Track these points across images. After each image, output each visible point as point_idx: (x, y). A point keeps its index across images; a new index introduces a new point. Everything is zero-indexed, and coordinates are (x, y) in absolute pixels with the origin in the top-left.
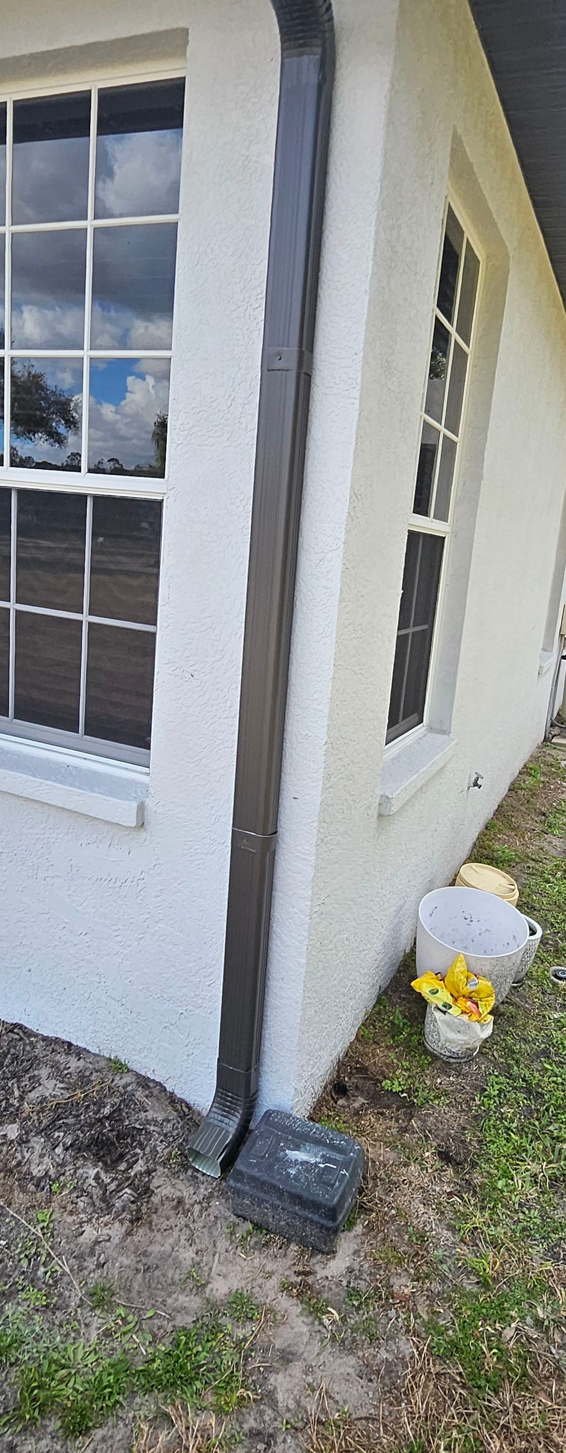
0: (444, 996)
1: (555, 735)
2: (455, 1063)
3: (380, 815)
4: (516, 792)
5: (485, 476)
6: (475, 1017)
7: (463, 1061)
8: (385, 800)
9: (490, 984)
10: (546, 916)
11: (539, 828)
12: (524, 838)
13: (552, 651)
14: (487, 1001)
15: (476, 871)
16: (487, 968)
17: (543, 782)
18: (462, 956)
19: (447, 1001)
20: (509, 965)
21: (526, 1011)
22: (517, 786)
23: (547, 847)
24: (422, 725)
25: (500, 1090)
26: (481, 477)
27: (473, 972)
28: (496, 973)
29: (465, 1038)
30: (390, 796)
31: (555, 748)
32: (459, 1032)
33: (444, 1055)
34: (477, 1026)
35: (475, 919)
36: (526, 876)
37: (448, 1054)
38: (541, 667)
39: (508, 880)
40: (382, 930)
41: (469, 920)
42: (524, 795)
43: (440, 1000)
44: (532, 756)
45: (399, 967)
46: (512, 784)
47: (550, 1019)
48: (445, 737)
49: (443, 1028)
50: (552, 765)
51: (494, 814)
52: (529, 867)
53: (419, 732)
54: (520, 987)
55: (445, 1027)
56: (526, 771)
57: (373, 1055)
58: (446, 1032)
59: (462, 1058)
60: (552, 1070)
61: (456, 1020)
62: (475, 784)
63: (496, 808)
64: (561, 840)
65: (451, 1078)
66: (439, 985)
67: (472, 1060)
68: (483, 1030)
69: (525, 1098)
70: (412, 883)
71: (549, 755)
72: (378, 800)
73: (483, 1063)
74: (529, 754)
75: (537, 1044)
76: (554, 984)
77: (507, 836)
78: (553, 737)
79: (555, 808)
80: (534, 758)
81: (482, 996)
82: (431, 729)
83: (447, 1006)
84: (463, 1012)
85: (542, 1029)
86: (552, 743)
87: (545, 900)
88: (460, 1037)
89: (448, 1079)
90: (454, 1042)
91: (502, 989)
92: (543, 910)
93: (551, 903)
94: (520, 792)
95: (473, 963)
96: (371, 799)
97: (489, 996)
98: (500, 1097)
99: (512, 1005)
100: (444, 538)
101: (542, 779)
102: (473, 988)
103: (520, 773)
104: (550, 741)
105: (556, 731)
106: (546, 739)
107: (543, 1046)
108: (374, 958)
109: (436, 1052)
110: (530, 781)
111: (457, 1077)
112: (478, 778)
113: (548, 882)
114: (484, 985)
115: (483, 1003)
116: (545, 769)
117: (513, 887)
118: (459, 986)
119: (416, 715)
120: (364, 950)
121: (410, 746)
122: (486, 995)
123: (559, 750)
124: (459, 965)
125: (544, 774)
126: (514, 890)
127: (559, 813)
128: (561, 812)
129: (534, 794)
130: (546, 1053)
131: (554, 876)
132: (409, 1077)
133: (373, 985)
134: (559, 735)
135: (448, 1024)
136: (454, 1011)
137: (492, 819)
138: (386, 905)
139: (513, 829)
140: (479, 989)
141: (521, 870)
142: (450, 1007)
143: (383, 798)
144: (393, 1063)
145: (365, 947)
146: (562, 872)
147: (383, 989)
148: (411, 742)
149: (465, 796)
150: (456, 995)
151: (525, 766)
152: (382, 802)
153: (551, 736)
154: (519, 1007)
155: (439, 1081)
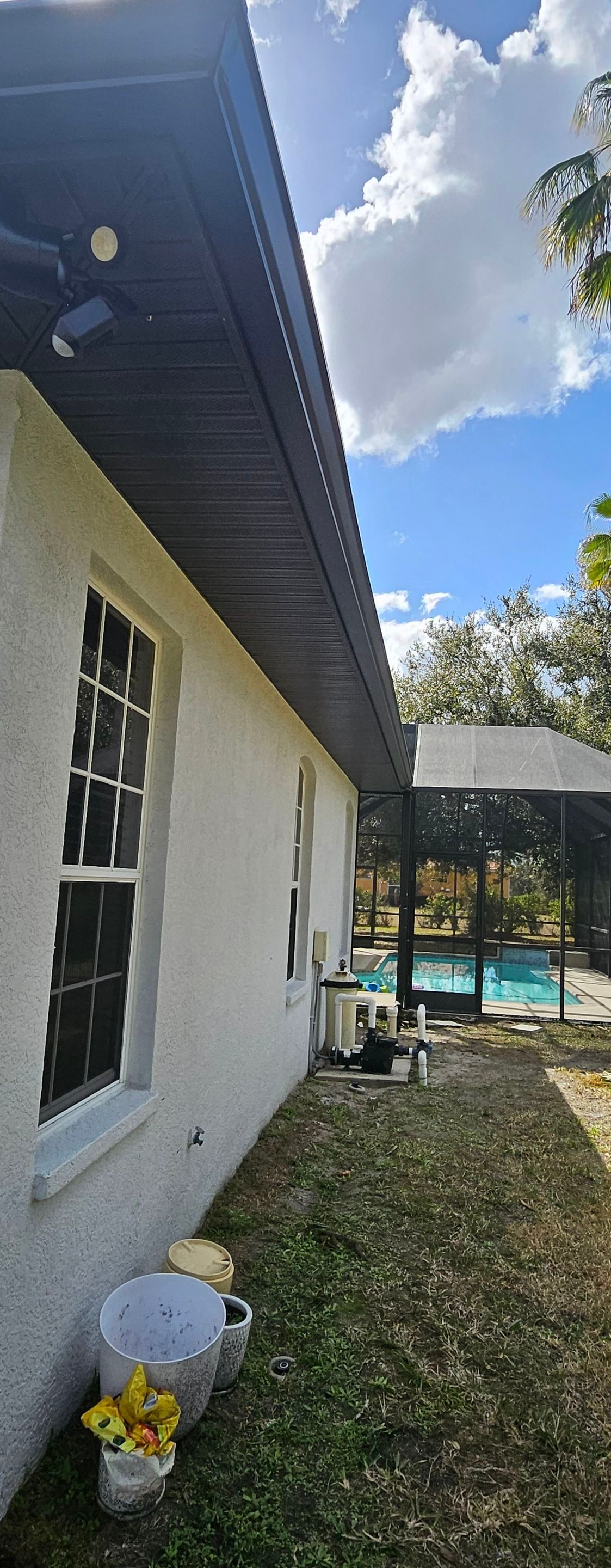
0: (117, 1426)
1: (319, 1069)
2: (132, 1521)
3: (35, 1201)
4: (266, 1141)
5: (173, 824)
6: (151, 1449)
7: (141, 1515)
8: (40, 1181)
9: (172, 1398)
10: (277, 1292)
11: (285, 1180)
12: (266, 1196)
13: (305, 979)
14: (169, 1423)
15: (188, 1249)
16: (173, 1376)
17: (298, 1125)
18: (141, 1367)
19: (119, 1433)
20: (200, 1367)
21: (234, 1424)
22: (267, 1133)
23: (290, 1201)
24: (118, 1081)
25: (181, 1549)
26: (168, 825)
27: (154, 1385)
28: (184, 1381)
29: (140, 1482)
30: (46, 1176)
31: (317, 1083)
32: (133, 1474)
33: (118, 1513)
34: (155, 1461)
35: (175, 1313)
36: (261, 1245)
37: (123, 1509)
38: (288, 999)
39: (225, 1254)
40: (50, 1349)
41: (168, 1314)
42: (274, 1143)
43: (110, 1432)
44: (290, 1095)
45: (86, 1395)
46: (263, 1131)
47: (261, 1430)
48: (143, 1092)
49: (113, 1472)
50: (310, 1104)
51: (238, 1171)
52: (266, 1232)
53: (114, 1090)
54: (230, 1393)
55: (116, 1471)
56: (281, 1113)
57: (25, 1536)
58: (118, 1477)
59: (140, 1512)
60: (251, 1502)
61: (128, 1458)
62: (196, 1140)
63: (241, 1161)
64: (310, 1192)
65: (124, 1546)
66: (113, 1413)
67: (154, 1511)
68: (162, 1465)
69: (212, 1552)
70: (103, 1278)
71: (310, 1091)
72: (30, 1182)
73: (167, 1513)
74: (287, 1094)
75: (241, 1469)
76: (274, 1381)
77: (247, 1196)
78: (317, 1071)
79: (307, 1154)
80: (292, 1098)
81: (162, 1416)
82: (130, 1085)
83: (119, 1440)
84: (139, 1445)
85: (248, 1446)
86: (315, 1078)
87: (278, 1272)
88: (136, 1481)
89: (119, 1548)
90: (127, 1492)
91: (197, 1403)
92: (276, 1284)
93: (285, 1273)
94: (271, 1140)
95: (155, 1371)
96: (18, 1183)
97: (172, 1415)
98: (181, 1559)
99: (217, 1420)
100: (135, 884)
101: (298, 1121)
102: (152, 1407)
103: (274, 1117)
104: (313, 1076)
105: (320, 1063)
106: (310, 1074)
107: (247, 1470)
108: (39, 1391)
109: (109, 1511)
110: (282, 1124)
111: (131, 1542)
112: (198, 1134)
113: (285, 1247)
114: (166, 1400)
115: (164, 1426)
116: (302, 1109)
117: (227, 1263)
118: (133, 1408)
119: (110, 1070)
120: (17, 1383)
121: (97, 1109)
122: (167, 1414)
123: (322, 1085)
124: (136, 1379)
125: (300, 1115)
126: (228, 1266)
127: (311, 1160)
128: (313, 1158)
129: (286, 1141)
130: (248, 1480)
131: (293, 1238)
132: (68, 1557)
133: (39, 1429)
134: (324, 1067)
135: (119, 1466)
136: (127, 1446)
137: (234, 1177)
138: (56, 1315)
139: (256, 1187)
140: (159, 1407)
141: (257, 1238)
142: (123, 1440)
143: (38, 1179)
144: (49, 1541)
145: (20, 1378)
146: (302, 1233)
147: (57, 1433)
148: (100, 1104)
149: (185, 1156)
150: (131, 1421)
151: (280, 1108)
152: (37, 1184)
153: (315, 1070)
154: (225, 1422)
155: (107, 1553)
